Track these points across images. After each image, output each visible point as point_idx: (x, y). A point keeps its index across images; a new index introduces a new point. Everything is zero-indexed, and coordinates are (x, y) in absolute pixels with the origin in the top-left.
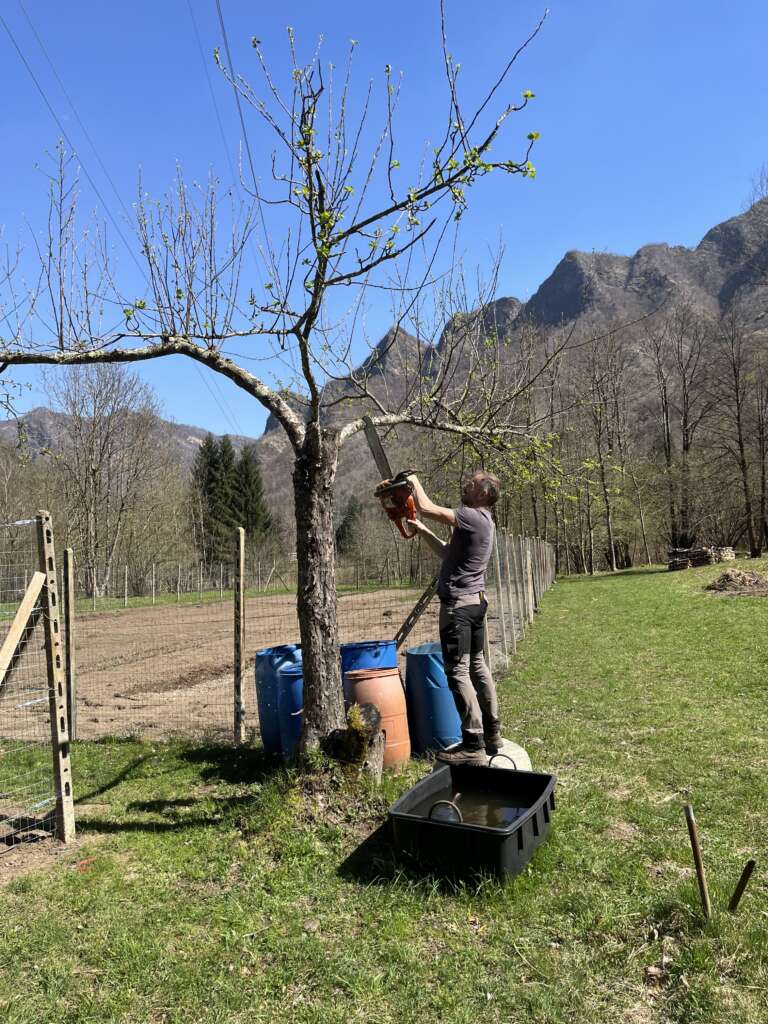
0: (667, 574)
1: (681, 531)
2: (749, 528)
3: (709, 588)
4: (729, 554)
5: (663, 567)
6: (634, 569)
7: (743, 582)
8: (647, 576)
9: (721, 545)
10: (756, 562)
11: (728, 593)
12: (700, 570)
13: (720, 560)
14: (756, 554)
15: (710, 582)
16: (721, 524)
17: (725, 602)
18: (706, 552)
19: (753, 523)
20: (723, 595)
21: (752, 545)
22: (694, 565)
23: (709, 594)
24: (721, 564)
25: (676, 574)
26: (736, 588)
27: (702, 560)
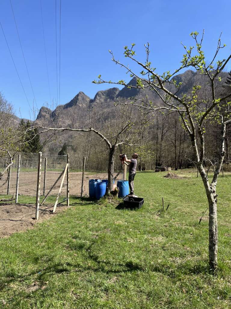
0: (155, 173)
1: (158, 162)
2: (175, 163)
3: (165, 177)
4: (170, 169)
5: (153, 171)
6: (146, 171)
7: (172, 176)
8: (150, 173)
9: (168, 166)
10: (176, 171)
11: (169, 178)
12: (163, 172)
13: (167, 170)
14: (176, 169)
15: (165, 175)
16: (169, 161)
17: (168, 180)
18: (164, 168)
19: (176, 161)
20: (168, 178)
21: (176, 167)
22: (161, 171)
23: (165, 178)
24: (168, 171)
25: (157, 173)
26: (171, 177)
27: (163, 170)
